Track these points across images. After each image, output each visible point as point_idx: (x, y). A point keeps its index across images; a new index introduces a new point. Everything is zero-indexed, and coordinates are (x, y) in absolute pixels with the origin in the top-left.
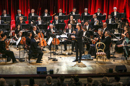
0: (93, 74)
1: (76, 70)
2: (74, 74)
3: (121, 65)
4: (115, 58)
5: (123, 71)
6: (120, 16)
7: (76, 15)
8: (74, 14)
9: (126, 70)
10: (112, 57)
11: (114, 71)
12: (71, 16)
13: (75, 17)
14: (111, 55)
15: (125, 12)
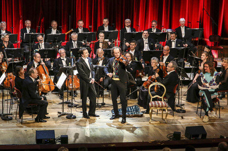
0: (143, 143)
1: (111, 136)
2: (107, 142)
3: (196, 124)
4: (184, 112)
5: (200, 137)
6: (193, 34)
7: (110, 32)
8: (106, 29)
9: (204, 135)
10: (178, 111)
11: (183, 135)
12: (102, 35)
13: (108, 36)
14: (177, 106)
15: (201, 26)
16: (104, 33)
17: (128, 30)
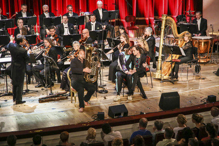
0: (69, 125)
1: (37, 122)
2: (34, 128)
3: (118, 104)
4: (107, 92)
5: (122, 115)
6: (110, 16)
7: (29, 18)
8: (24, 16)
9: (126, 113)
10: (101, 92)
11: (107, 117)
13: (27, 22)
14: (100, 87)
15: (117, 8)
16: (23, 19)
17: (47, 15)
